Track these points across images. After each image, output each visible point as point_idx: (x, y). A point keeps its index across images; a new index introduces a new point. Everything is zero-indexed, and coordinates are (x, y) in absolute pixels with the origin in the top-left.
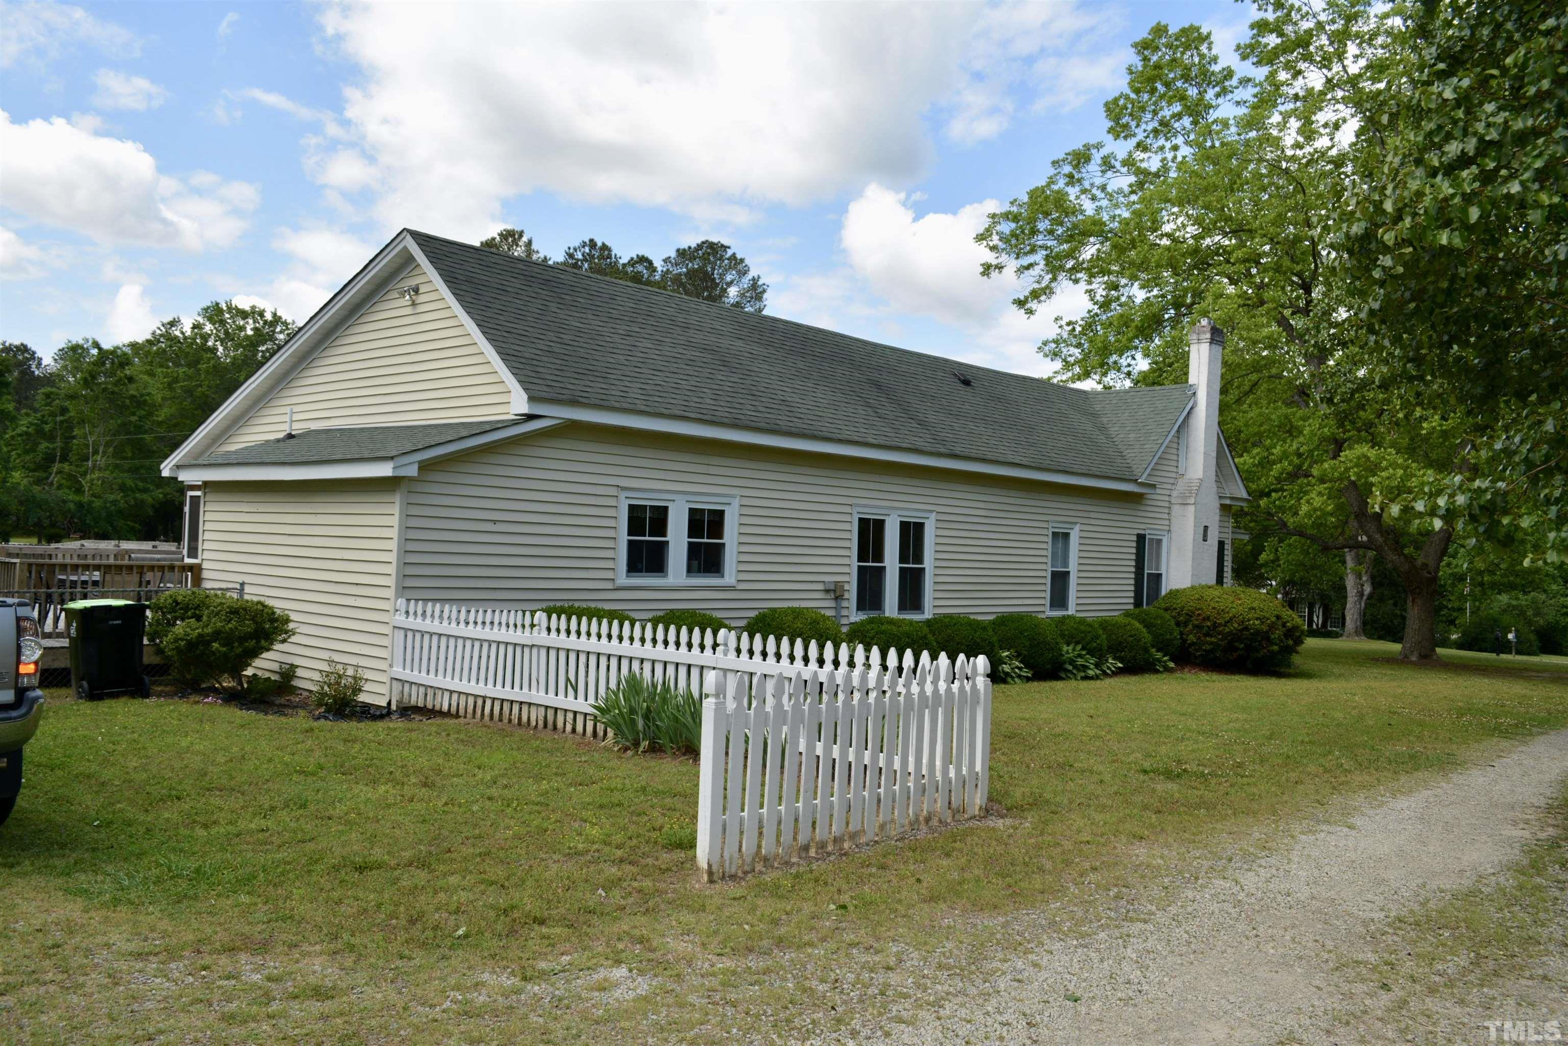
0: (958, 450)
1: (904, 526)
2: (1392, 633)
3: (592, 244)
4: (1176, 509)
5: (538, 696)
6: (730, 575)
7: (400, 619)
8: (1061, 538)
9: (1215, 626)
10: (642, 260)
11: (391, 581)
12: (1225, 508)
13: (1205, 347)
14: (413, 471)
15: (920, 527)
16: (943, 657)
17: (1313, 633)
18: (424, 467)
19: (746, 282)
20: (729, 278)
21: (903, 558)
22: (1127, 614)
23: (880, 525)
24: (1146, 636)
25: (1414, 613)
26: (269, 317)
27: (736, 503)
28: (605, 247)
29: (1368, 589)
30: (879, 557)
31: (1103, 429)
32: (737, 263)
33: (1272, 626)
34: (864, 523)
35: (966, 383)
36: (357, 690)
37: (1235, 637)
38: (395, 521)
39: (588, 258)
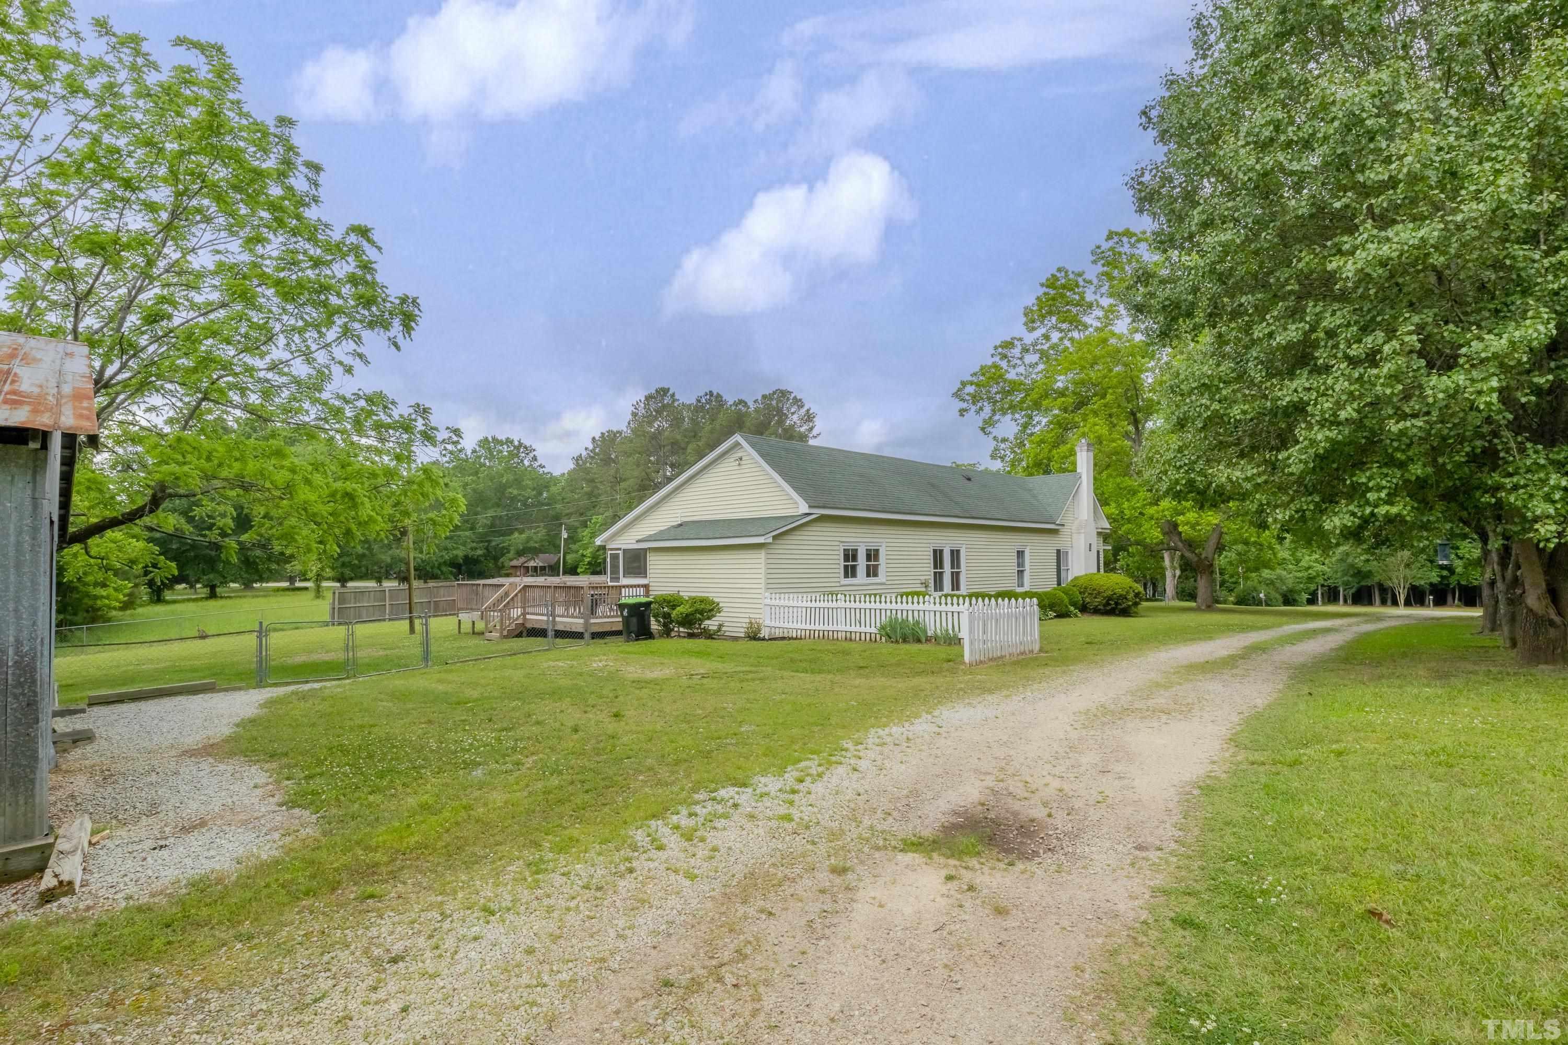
0: (974, 514)
1: (952, 551)
2: (1192, 597)
3: (711, 393)
4: (1075, 536)
5: (841, 627)
6: (881, 578)
7: (768, 601)
8: (1020, 554)
9: (1099, 593)
10: (741, 402)
11: (762, 586)
12: (1099, 534)
13: (1085, 453)
14: (770, 540)
15: (958, 551)
16: (1013, 600)
17: (1147, 600)
18: (774, 538)
19: (803, 411)
20: (793, 410)
21: (952, 567)
22: (1055, 589)
23: (941, 551)
24: (1066, 600)
25: (1202, 584)
26: (516, 443)
27: (884, 545)
28: (718, 396)
29: (1178, 573)
30: (941, 567)
31: (1034, 496)
32: (798, 403)
33: (1128, 592)
34: (935, 551)
35: (969, 479)
36: (759, 630)
37: (1109, 598)
38: (762, 561)
39: (709, 402)
